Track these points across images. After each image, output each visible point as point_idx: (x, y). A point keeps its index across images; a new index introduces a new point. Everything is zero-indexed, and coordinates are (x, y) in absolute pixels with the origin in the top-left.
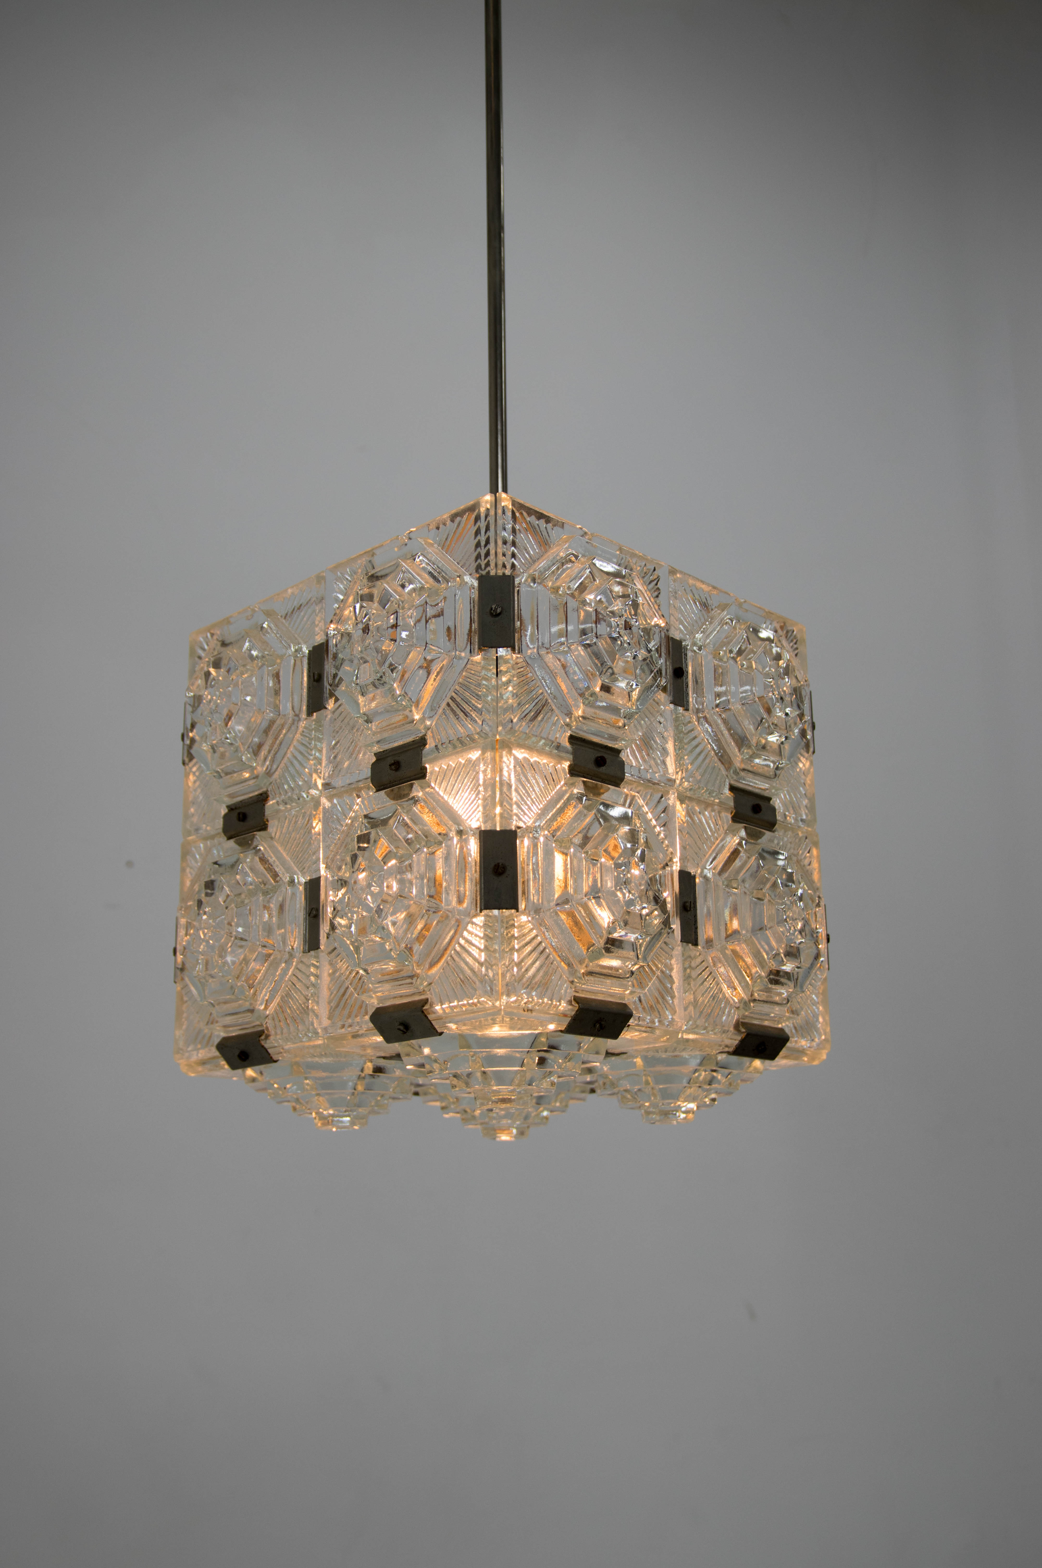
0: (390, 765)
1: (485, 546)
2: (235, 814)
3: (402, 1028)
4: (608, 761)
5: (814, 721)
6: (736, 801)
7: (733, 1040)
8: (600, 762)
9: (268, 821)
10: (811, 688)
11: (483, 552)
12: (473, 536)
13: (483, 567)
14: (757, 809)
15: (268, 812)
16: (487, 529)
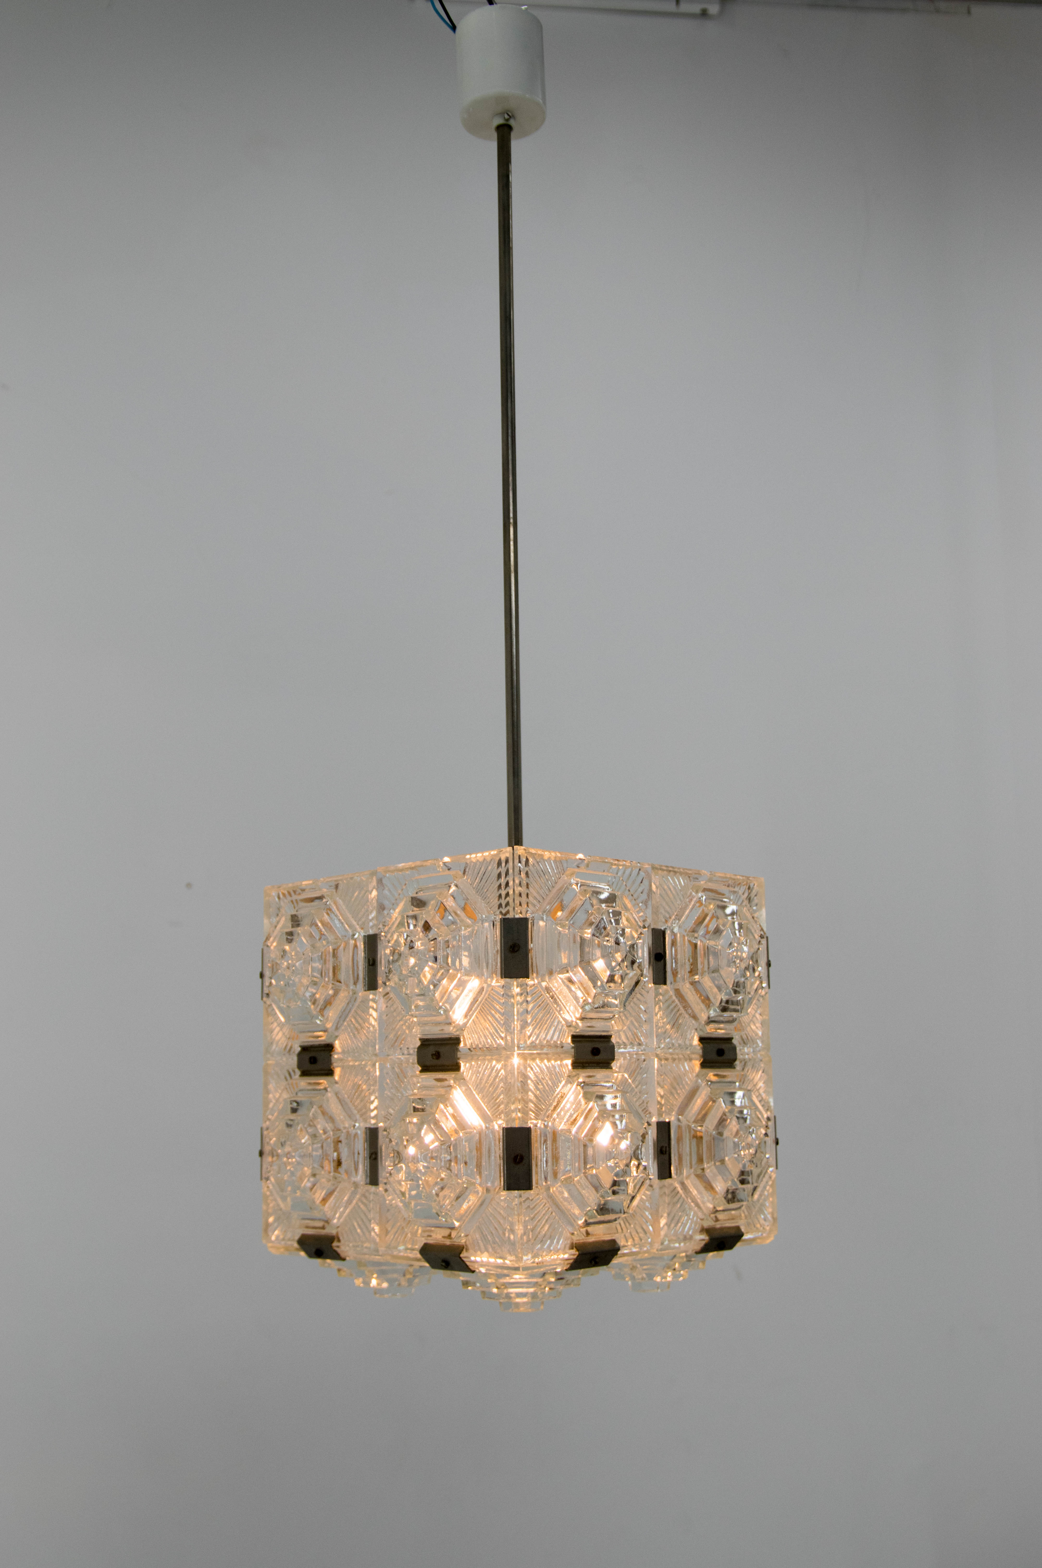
0: (432, 1055)
1: (505, 898)
2: (307, 1056)
3: (444, 1264)
4: (601, 1049)
5: (770, 959)
6: (705, 1050)
7: (702, 1239)
8: (596, 1052)
9: (334, 1068)
10: (767, 935)
11: (503, 893)
12: (496, 879)
13: (504, 905)
14: (721, 1052)
15: (333, 1060)
16: (507, 874)
